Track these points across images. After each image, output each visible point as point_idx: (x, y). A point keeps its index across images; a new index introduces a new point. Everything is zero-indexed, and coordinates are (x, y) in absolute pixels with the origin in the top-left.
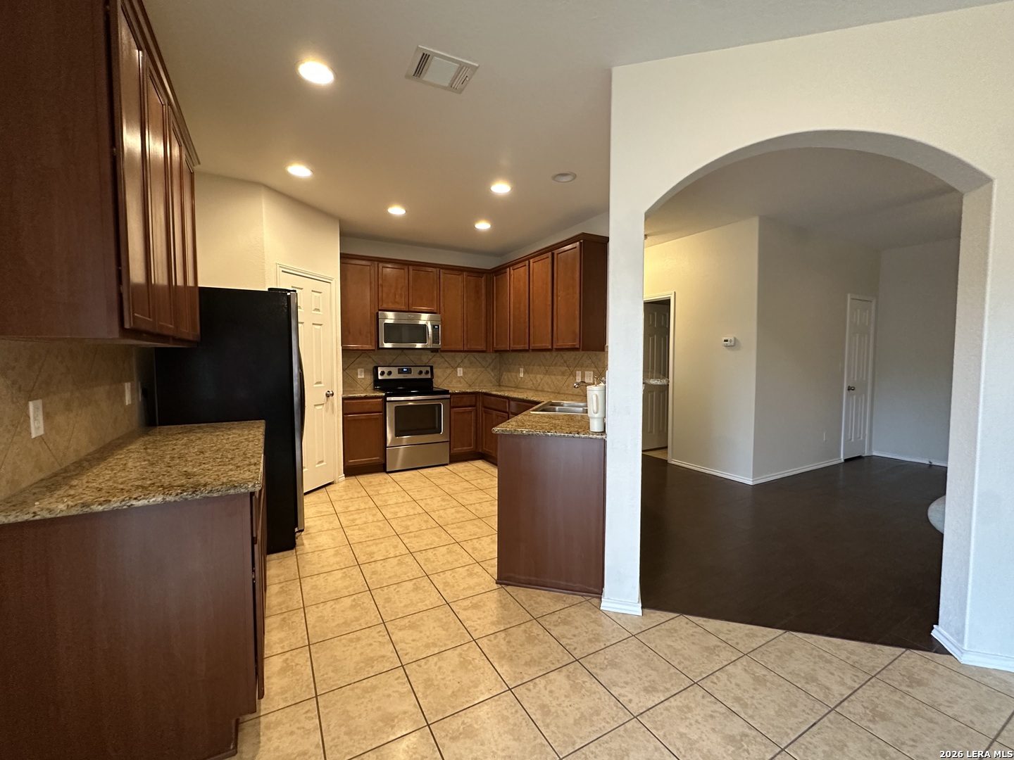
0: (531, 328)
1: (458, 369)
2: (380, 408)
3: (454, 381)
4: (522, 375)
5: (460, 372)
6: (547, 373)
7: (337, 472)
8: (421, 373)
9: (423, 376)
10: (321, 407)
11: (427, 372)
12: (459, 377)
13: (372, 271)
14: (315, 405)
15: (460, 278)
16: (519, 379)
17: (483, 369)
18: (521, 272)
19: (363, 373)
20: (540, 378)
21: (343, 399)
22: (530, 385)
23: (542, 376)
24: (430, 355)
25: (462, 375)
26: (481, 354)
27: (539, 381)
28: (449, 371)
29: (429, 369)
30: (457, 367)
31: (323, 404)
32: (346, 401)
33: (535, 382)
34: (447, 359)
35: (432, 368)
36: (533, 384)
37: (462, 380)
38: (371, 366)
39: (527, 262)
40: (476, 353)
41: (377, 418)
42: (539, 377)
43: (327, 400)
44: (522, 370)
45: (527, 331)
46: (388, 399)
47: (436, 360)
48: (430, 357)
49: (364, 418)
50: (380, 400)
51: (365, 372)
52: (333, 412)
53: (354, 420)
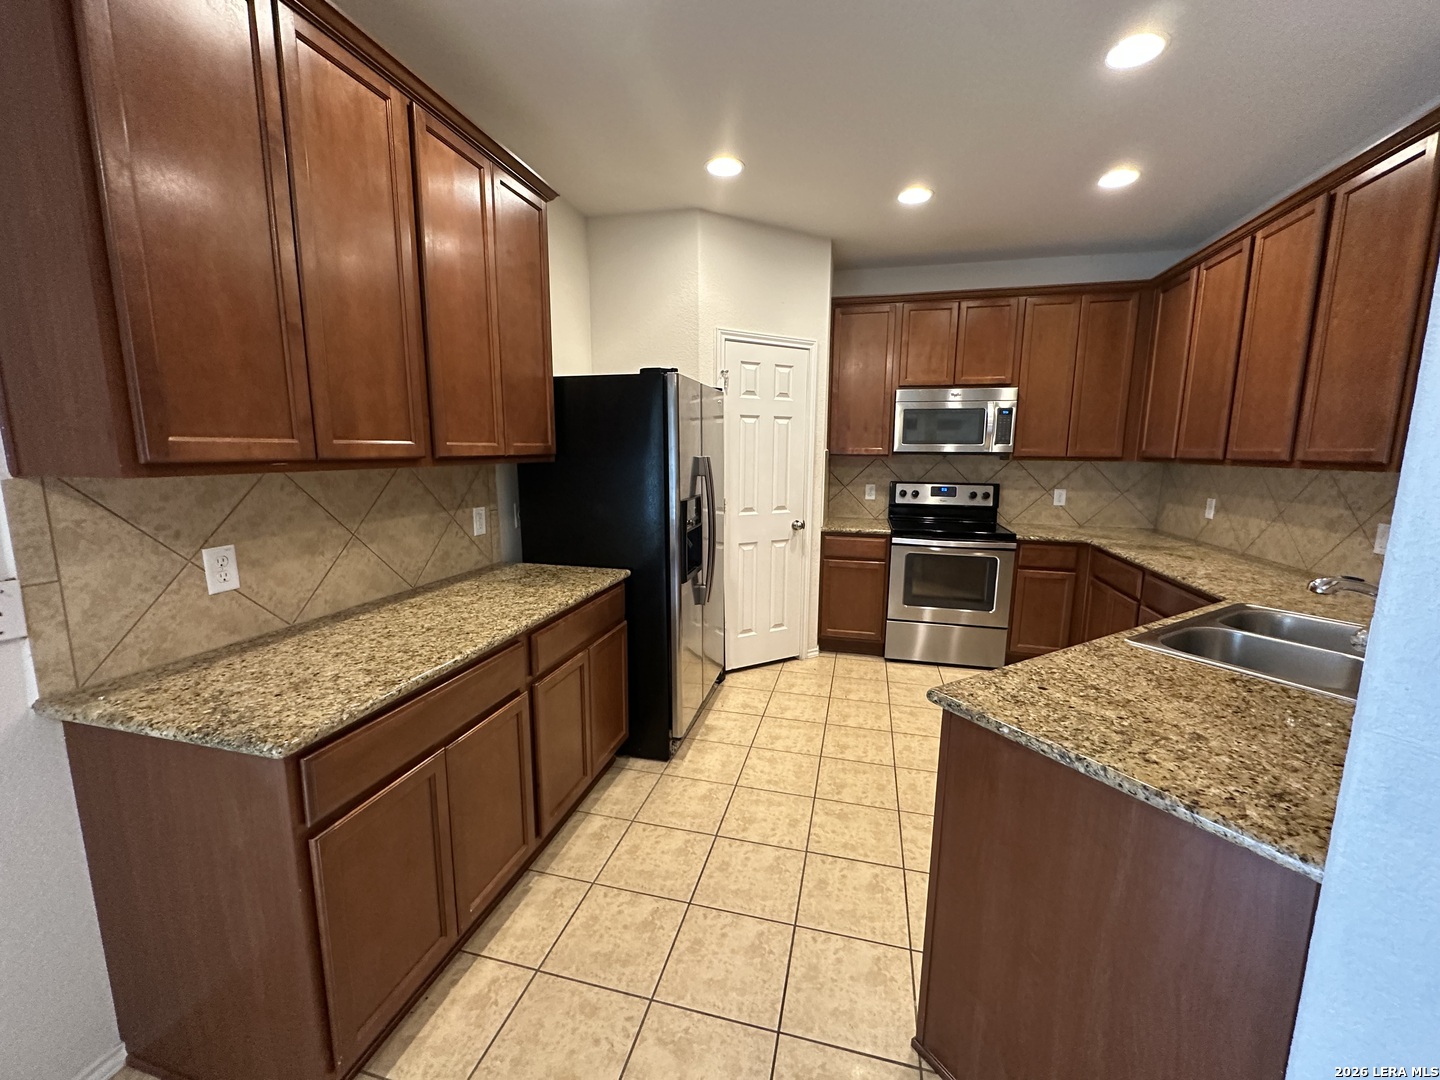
0: (1237, 406)
1: (1057, 492)
2: (881, 554)
3: (1044, 513)
4: (1210, 514)
5: (1060, 497)
6: (1280, 516)
7: (805, 643)
8: (973, 496)
9: (979, 502)
10: (783, 544)
11: (986, 496)
12: (1057, 507)
13: (892, 320)
14: (773, 541)
15: (1073, 309)
16: (1204, 523)
17: (1116, 494)
18: (1231, 268)
19: (874, 492)
20: (1257, 527)
21: (824, 534)
22: (1228, 540)
23: (1263, 525)
24: (998, 464)
25: (1063, 503)
26: (1115, 463)
27: (1254, 532)
28: (1034, 495)
29: (990, 490)
30: (1055, 487)
31: (787, 540)
32: (827, 537)
33: (1242, 535)
34: (1032, 472)
35: (997, 488)
36: (1237, 538)
37: (1062, 513)
38: (887, 482)
39: (1247, 242)
40: (1102, 464)
41: (876, 570)
42: (1255, 525)
43: (794, 535)
44: (1212, 502)
45: (1226, 412)
46: (895, 540)
47: (1011, 473)
48: (998, 468)
49: (854, 566)
50: (883, 540)
51: (876, 490)
52: (803, 554)
53: (838, 568)
